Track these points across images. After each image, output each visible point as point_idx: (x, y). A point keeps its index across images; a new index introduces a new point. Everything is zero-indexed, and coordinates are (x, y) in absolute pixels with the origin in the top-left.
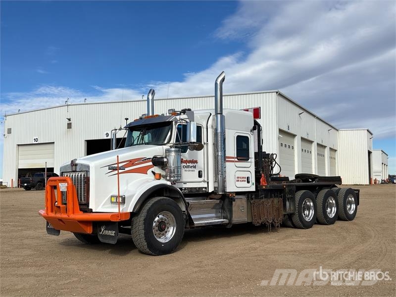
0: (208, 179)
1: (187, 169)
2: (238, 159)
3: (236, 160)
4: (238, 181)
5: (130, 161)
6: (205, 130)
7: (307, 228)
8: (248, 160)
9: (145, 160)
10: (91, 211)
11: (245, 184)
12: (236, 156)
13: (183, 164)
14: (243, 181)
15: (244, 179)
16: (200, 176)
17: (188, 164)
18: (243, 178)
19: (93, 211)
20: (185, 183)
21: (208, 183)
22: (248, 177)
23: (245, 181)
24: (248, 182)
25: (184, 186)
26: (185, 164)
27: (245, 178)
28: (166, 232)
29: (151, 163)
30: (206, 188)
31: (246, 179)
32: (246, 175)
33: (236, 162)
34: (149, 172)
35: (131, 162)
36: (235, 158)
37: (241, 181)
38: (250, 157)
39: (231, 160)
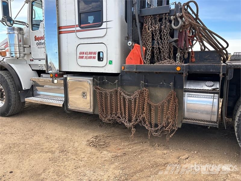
1: (40, 46)
2: (81, 28)
3: (78, 28)
4: (82, 57)
8: (101, 25)
11: (95, 62)
12: (77, 23)
14: (90, 58)
15: (93, 55)
17: (40, 41)
18: (91, 53)
20: (40, 60)
22: (99, 53)
23: (94, 58)
27: (95, 53)
31: (97, 55)
32: (97, 49)
33: (78, 31)
36: (76, 26)
37: (86, 57)
38: (105, 20)
39: (70, 30)
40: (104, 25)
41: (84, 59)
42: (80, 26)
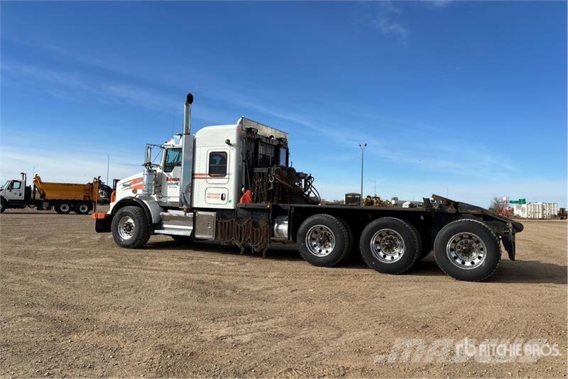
1: (171, 186)
2: (210, 176)
3: (208, 176)
4: (209, 197)
8: (225, 176)
11: (219, 201)
12: (208, 173)
13: (168, 182)
14: (216, 198)
15: (218, 196)
17: (172, 182)
18: (216, 194)
20: (169, 198)
22: (222, 195)
24: (223, 199)
26: (170, 182)
32: (221, 191)
33: (208, 178)
36: (206, 175)
37: (213, 198)
38: (228, 172)
39: (202, 176)
40: (227, 176)
41: (211, 199)
42: (209, 174)
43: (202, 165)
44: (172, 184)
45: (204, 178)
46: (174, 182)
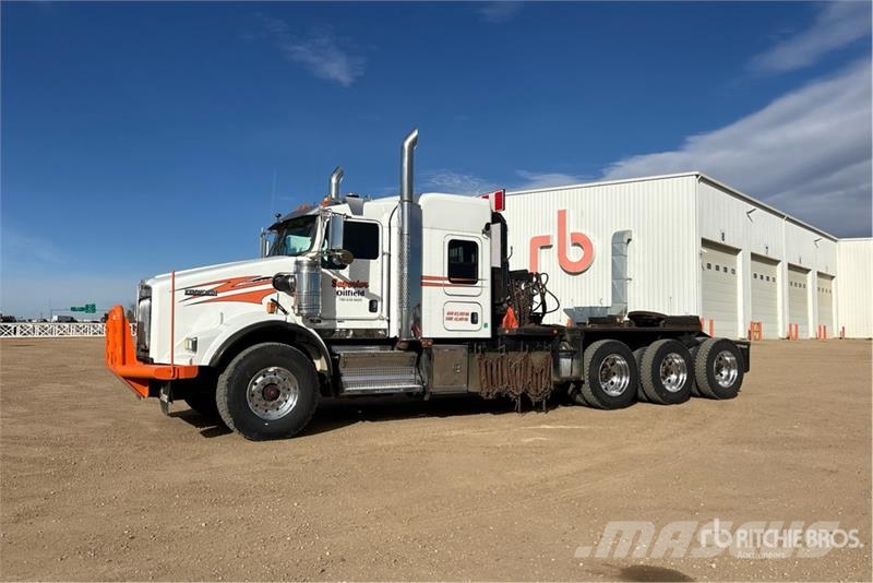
0: (389, 315)
1: (346, 297)
2: (451, 282)
3: (448, 282)
4: (450, 319)
5: (229, 281)
6: (386, 230)
7: (611, 409)
8: (476, 283)
9: (259, 280)
10: (151, 361)
11: (468, 324)
12: (446, 276)
13: (337, 289)
14: (461, 320)
15: (465, 317)
16: (373, 308)
17: (347, 289)
18: (462, 314)
19: (155, 362)
20: (341, 321)
21: (389, 321)
22: (473, 314)
23: (467, 319)
24: (474, 321)
25: (339, 326)
26: (341, 289)
27: (467, 314)
28: (280, 403)
29: (271, 286)
30: (385, 330)
31: (470, 317)
32: (471, 309)
33: (447, 285)
34: (267, 300)
35: (231, 284)
36: (445, 279)
37: (456, 319)
38: (480, 277)
39: (434, 282)
40: (479, 283)
41: (453, 322)
42: (449, 279)
43: (435, 261)
44: (348, 293)
45: (440, 285)
46: (352, 290)
